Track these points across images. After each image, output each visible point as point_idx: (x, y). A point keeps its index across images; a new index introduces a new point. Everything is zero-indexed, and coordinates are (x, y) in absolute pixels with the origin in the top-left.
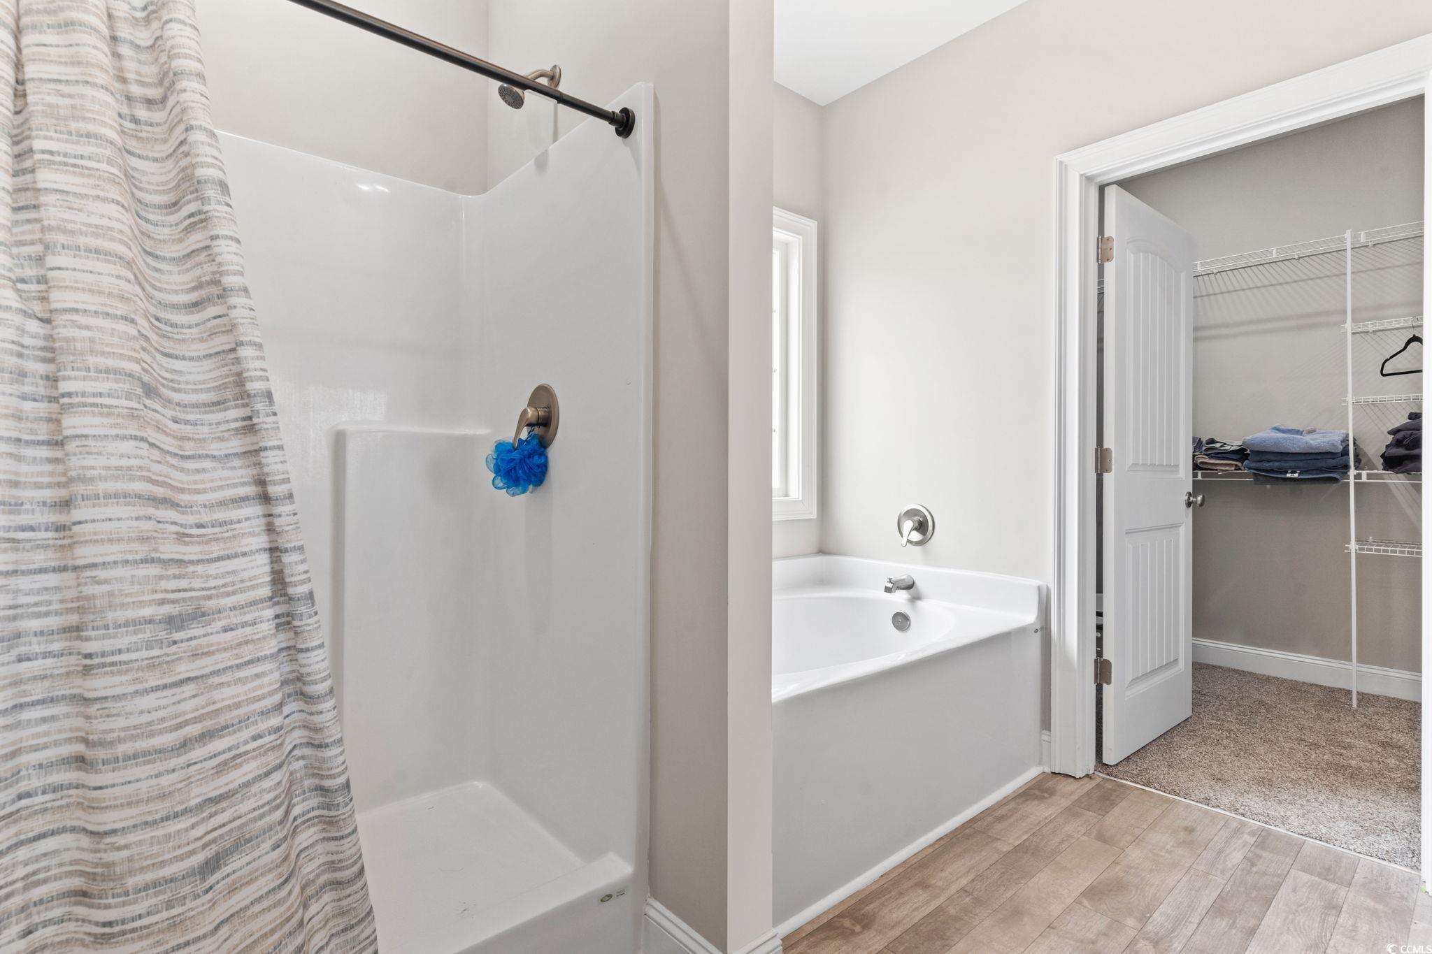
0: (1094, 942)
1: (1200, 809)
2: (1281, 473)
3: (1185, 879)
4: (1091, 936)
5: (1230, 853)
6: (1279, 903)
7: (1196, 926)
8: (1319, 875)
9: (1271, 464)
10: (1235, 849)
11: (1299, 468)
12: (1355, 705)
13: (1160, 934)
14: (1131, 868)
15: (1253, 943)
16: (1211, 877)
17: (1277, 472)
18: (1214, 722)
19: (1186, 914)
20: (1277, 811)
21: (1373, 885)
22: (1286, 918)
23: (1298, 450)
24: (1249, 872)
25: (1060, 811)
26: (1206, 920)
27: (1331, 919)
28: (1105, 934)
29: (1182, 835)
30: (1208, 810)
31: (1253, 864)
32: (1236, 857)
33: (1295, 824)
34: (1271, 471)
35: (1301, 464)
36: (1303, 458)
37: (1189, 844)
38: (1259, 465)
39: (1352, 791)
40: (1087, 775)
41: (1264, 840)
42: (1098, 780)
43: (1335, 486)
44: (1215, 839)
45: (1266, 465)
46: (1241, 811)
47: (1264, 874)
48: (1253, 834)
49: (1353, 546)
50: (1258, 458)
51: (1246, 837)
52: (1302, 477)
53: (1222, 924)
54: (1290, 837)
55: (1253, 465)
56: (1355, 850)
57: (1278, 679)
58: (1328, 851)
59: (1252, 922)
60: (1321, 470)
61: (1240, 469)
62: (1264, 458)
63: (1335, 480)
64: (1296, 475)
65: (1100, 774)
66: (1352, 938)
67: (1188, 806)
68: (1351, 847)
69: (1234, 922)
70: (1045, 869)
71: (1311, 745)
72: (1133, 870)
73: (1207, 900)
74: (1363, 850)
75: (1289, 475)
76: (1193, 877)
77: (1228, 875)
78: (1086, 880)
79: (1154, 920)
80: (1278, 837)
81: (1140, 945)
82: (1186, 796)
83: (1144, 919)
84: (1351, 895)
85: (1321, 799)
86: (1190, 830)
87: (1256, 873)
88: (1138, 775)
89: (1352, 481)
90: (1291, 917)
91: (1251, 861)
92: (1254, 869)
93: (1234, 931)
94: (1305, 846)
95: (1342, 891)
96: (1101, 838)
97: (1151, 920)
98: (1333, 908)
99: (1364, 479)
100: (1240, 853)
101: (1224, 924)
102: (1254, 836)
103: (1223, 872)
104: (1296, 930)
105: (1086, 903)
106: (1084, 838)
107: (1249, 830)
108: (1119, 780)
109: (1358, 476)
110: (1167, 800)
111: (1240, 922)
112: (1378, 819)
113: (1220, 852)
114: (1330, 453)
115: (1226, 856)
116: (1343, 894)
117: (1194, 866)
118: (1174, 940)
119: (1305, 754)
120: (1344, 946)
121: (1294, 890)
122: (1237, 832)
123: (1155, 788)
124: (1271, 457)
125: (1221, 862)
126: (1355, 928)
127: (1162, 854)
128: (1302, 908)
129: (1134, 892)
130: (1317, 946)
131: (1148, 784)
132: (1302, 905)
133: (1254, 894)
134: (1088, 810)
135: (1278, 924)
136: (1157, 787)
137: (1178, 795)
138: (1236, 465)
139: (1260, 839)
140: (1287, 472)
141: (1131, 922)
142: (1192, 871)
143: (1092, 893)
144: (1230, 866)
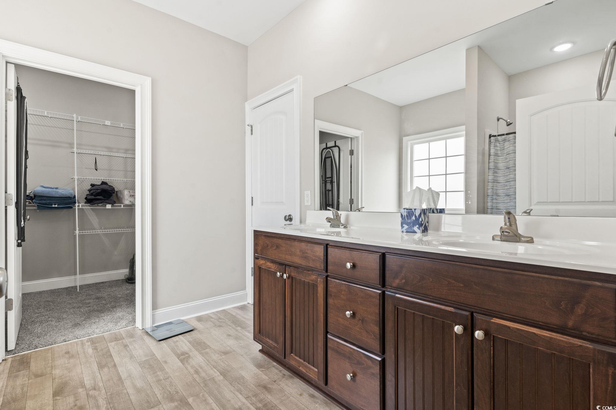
0: (76, 405)
1: (64, 345)
2: (50, 205)
3: (83, 366)
4: (73, 405)
5: (87, 351)
6: (113, 354)
7: (100, 376)
8: (115, 341)
9: (45, 201)
10: (87, 349)
11: (58, 203)
12: (78, 291)
13: (93, 386)
14: (61, 376)
15: (118, 368)
16: (89, 361)
17: (48, 205)
18: (37, 315)
19: (94, 375)
20: (90, 331)
21: (128, 335)
22: (119, 356)
23: (58, 196)
24: (98, 352)
25: (6, 380)
26: (101, 372)
27: (128, 349)
28: (76, 400)
29: (67, 356)
30: (67, 343)
31: (97, 349)
32: (90, 351)
33: (98, 331)
34: (46, 204)
35: (58, 201)
36: (59, 199)
37: (72, 357)
38: (40, 202)
39: (103, 315)
40: (3, 360)
41: (93, 341)
42: (10, 360)
43: (71, 210)
44: (79, 350)
45: (44, 202)
46: (79, 337)
47: (102, 350)
48: (87, 342)
49: (77, 232)
50: (40, 199)
51: (87, 344)
52: (59, 206)
53: (106, 370)
54: (98, 336)
55: (38, 202)
56: (118, 329)
57: (44, 291)
58: (111, 334)
59: (113, 363)
60: (66, 204)
61: (31, 203)
62: (42, 198)
63: (71, 207)
64: (56, 206)
65: (9, 356)
66: (136, 350)
67: (58, 346)
68: (117, 329)
69: (108, 367)
70: (27, 402)
71: (78, 308)
72: (63, 377)
73: (95, 367)
74: (120, 328)
75: (53, 206)
76: (84, 364)
77: (93, 357)
78: (49, 392)
79: (87, 384)
80: (96, 338)
81: (90, 393)
82: (55, 343)
83: (83, 386)
84: (126, 340)
85: (97, 321)
86: (68, 353)
87: (100, 351)
88: (29, 347)
89: (77, 208)
90: (120, 355)
91: (95, 349)
92: (98, 350)
93: (111, 369)
94: (104, 336)
95: (124, 341)
96: (37, 376)
97: (86, 385)
98: (126, 346)
99: (80, 207)
100: (90, 349)
101: (106, 369)
102: (89, 342)
103: (91, 357)
104: (124, 357)
105: (58, 398)
106: (30, 381)
107: (85, 342)
108: (21, 354)
109: (78, 206)
110: (49, 349)
111: (110, 366)
112: (115, 318)
113: (84, 352)
114: (69, 197)
115: (87, 352)
116: (125, 341)
117: (81, 361)
118: (98, 384)
119: (80, 311)
120: (137, 353)
121: (114, 348)
122: (83, 344)
123: (40, 347)
124: (45, 198)
125: (87, 355)
126: (135, 347)
127: (66, 365)
128: (120, 351)
129: (71, 382)
130: (132, 357)
131: (36, 347)
132: (119, 351)
133: (105, 356)
134: (19, 371)
135: (119, 359)
136: (41, 346)
137: (52, 344)
138: (29, 202)
139: (91, 342)
140: (52, 205)
141: (80, 390)
142: (82, 363)
143: (56, 394)
144: (91, 354)
